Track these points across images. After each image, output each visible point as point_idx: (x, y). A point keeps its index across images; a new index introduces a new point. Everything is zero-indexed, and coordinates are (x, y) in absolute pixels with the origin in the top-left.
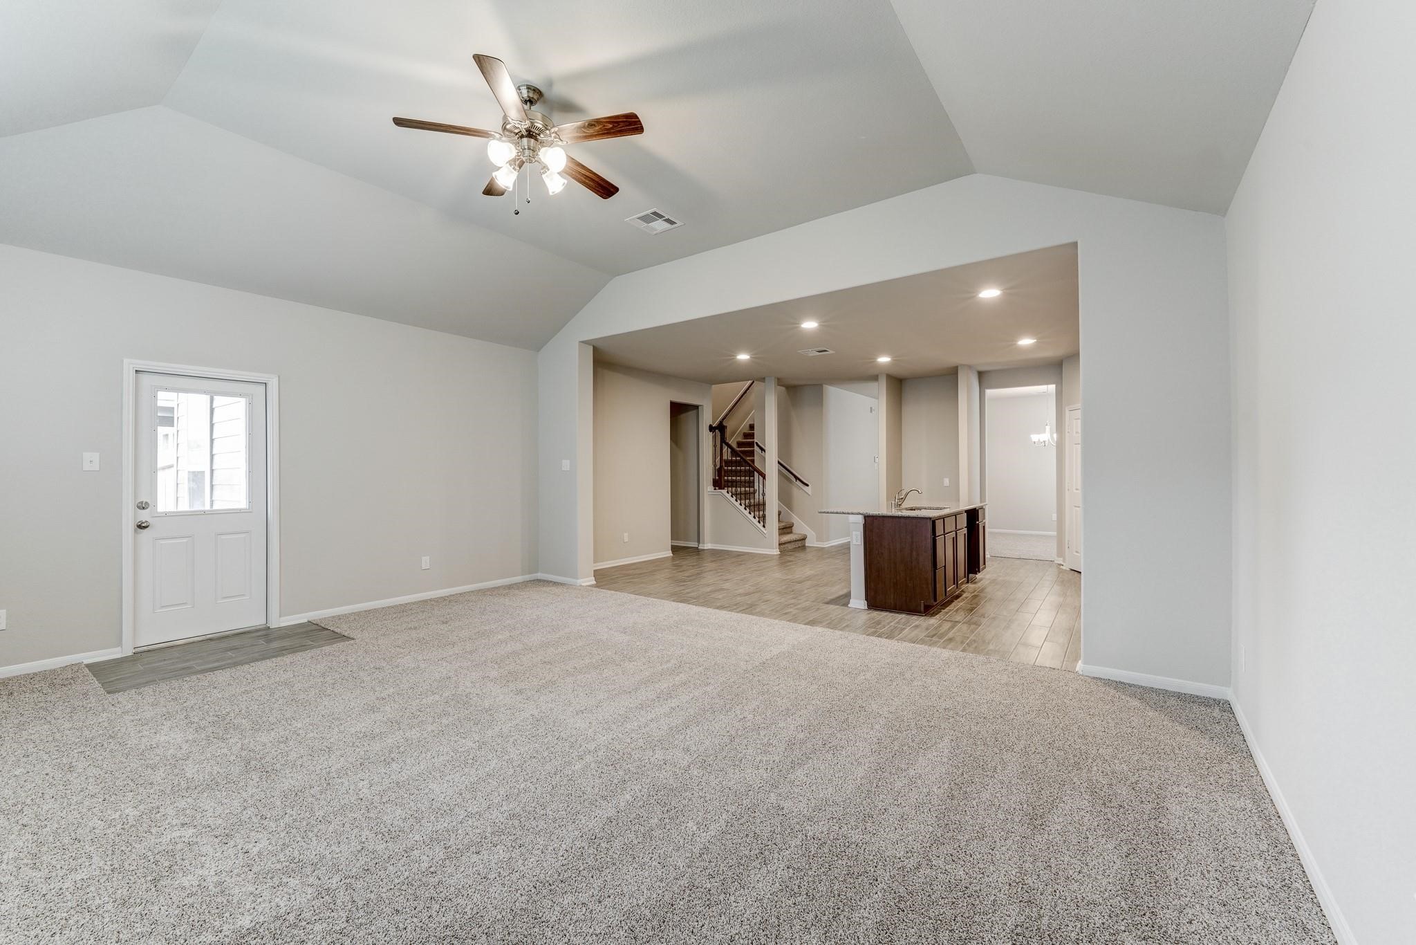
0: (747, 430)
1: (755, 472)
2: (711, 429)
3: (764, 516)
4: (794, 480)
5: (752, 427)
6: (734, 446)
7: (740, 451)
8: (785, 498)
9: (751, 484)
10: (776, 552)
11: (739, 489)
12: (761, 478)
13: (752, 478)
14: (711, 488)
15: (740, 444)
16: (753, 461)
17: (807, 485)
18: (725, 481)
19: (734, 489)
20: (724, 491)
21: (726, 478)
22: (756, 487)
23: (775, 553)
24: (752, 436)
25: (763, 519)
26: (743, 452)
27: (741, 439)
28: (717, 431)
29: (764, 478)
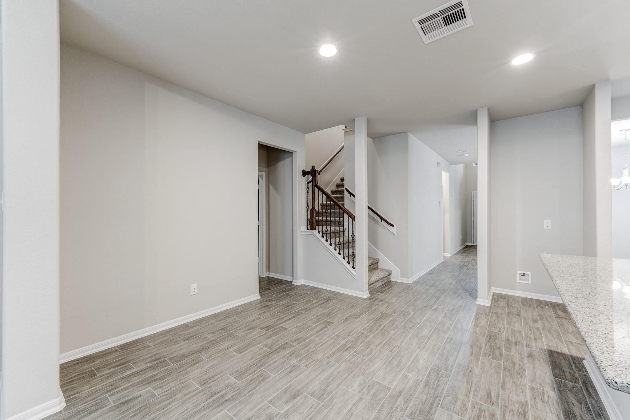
0: (339, 182)
1: (345, 214)
2: (304, 173)
3: (354, 255)
4: (380, 220)
5: (342, 180)
6: (329, 192)
7: (334, 197)
8: (373, 238)
9: (340, 224)
10: (366, 295)
11: (329, 228)
12: (351, 220)
13: (341, 219)
14: (304, 228)
15: (333, 192)
16: (343, 205)
17: (392, 226)
18: (317, 221)
19: (325, 228)
20: (315, 232)
21: (317, 218)
22: (346, 226)
23: (365, 297)
24: (343, 186)
25: (351, 258)
26: (336, 198)
27: (334, 188)
28: (309, 175)
29: (354, 219)
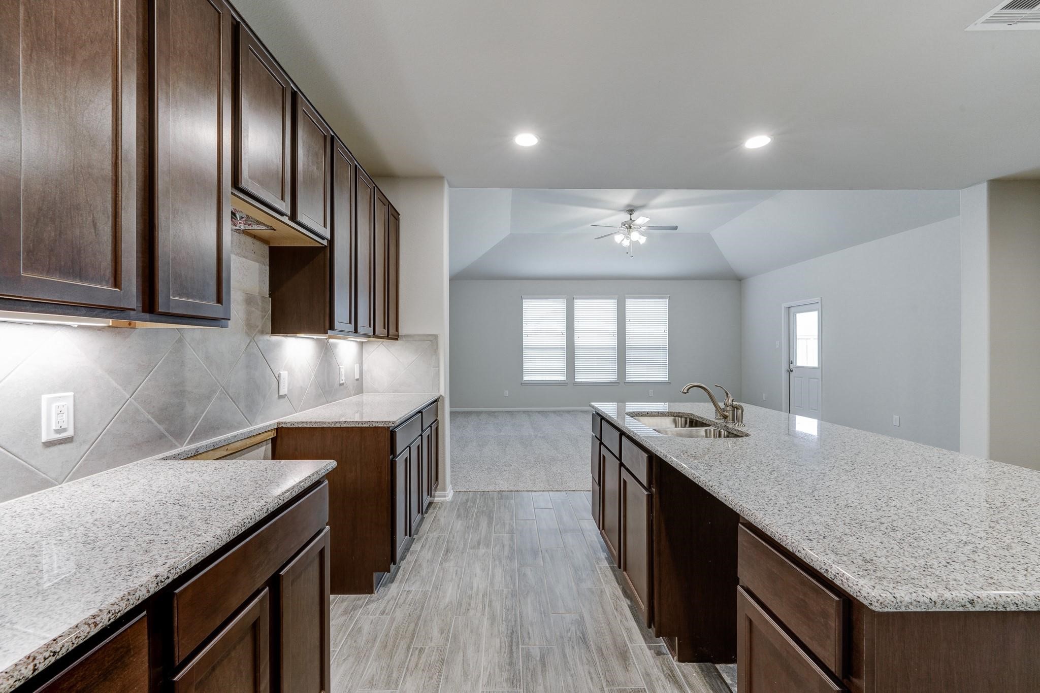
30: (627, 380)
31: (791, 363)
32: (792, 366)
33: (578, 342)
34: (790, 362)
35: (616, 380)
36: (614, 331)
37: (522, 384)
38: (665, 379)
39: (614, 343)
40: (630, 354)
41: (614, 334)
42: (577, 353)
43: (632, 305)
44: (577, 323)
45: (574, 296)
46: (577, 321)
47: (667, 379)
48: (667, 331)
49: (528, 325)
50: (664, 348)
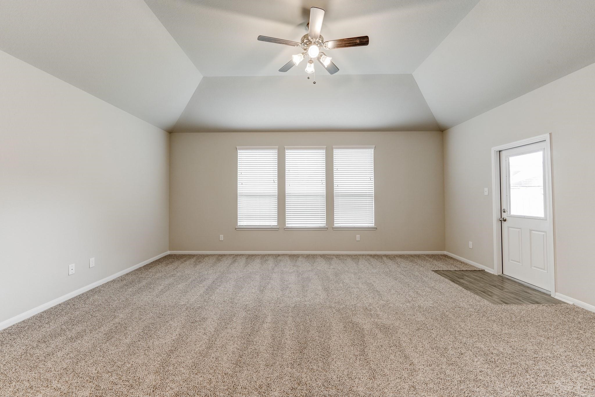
30: (335, 225)
31: (504, 212)
32: (504, 215)
33: (289, 189)
34: (502, 211)
35: (325, 225)
36: (323, 180)
37: (236, 229)
38: (373, 225)
39: (322, 189)
40: (337, 201)
41: (323, 182)
42: (288, 200)
43: (339, 154)
44: (288, 172)
45: (285, 147)
46: (288, 170)
47: (374, 225)
48: (373, 179)
49: (242, 174)
50: (370, 196)
